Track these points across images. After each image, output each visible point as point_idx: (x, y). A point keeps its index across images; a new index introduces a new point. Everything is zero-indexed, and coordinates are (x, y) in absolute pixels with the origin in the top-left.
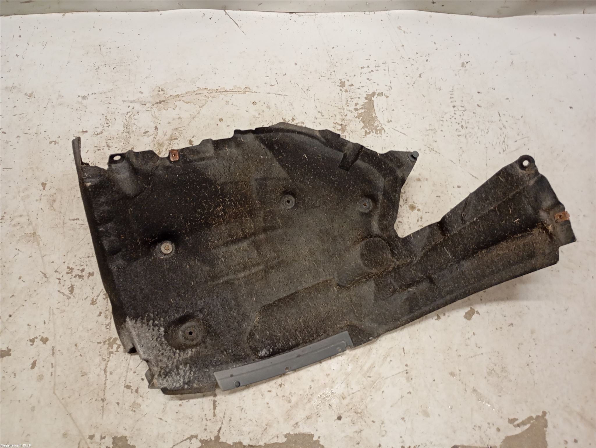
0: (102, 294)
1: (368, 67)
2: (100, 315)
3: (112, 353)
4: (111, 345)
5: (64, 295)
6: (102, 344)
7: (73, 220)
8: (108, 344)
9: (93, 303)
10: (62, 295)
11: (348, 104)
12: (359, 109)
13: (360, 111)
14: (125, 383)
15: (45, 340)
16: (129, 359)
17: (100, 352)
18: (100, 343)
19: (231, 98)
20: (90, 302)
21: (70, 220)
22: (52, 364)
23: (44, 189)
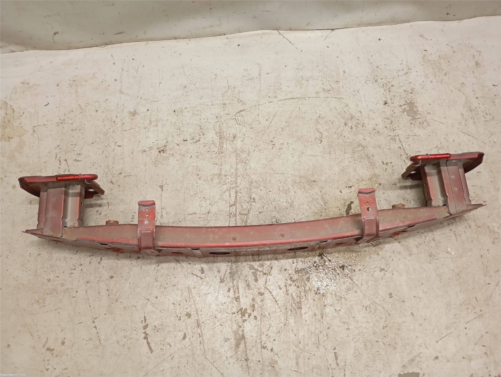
0: (227, 273)
1: (403, 70)
2: (229, 290)
3: (246, 320)
4: (243, 315)
5: (197, 276)
6: (236, 314)
7: (192, 214)
8: (241, 314)
9: (222, 281)
10: (196, 277)
11: (393, 102)
12: (402, 105)
13: (403, 107)
14: (261, 344)
15: (189, 315)
16: (260, 324)
17: (235, 321)
18: (234, 313)
19: (298, 104)
20: (219, 280)
21: (189, 215)
22: (199, 334)
23: (162, 190)
